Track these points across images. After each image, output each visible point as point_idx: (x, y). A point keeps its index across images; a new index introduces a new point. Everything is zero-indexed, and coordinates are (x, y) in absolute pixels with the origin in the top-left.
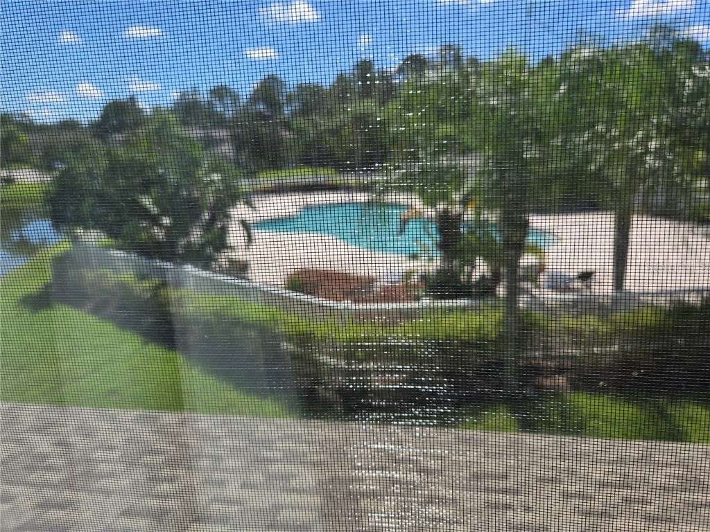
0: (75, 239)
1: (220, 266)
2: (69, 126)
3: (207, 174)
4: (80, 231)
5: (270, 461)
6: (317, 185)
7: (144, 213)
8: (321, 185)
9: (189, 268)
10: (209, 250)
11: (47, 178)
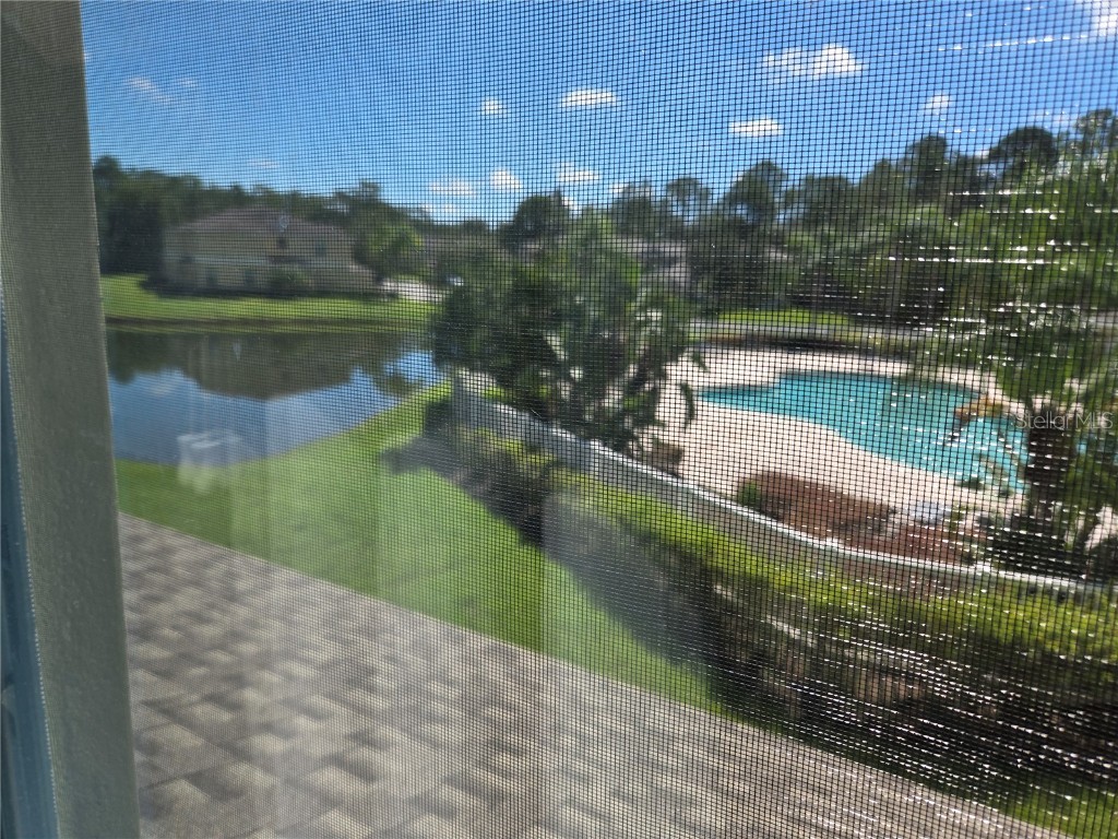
0: (458, 382)
1: (640, 448)
2: (474, 228)
3: (643, 308)
4: (463, 373)
5: (663, 769)
6: (814, 340)
7: (548, 358)
8: (820, 341)
9: (596, 445)
10: (628, 422)
11: (439, 297)
